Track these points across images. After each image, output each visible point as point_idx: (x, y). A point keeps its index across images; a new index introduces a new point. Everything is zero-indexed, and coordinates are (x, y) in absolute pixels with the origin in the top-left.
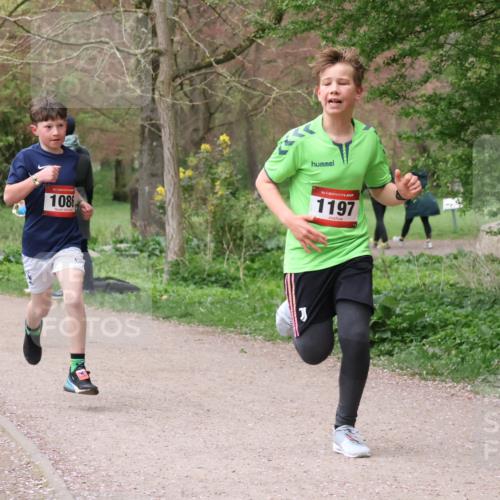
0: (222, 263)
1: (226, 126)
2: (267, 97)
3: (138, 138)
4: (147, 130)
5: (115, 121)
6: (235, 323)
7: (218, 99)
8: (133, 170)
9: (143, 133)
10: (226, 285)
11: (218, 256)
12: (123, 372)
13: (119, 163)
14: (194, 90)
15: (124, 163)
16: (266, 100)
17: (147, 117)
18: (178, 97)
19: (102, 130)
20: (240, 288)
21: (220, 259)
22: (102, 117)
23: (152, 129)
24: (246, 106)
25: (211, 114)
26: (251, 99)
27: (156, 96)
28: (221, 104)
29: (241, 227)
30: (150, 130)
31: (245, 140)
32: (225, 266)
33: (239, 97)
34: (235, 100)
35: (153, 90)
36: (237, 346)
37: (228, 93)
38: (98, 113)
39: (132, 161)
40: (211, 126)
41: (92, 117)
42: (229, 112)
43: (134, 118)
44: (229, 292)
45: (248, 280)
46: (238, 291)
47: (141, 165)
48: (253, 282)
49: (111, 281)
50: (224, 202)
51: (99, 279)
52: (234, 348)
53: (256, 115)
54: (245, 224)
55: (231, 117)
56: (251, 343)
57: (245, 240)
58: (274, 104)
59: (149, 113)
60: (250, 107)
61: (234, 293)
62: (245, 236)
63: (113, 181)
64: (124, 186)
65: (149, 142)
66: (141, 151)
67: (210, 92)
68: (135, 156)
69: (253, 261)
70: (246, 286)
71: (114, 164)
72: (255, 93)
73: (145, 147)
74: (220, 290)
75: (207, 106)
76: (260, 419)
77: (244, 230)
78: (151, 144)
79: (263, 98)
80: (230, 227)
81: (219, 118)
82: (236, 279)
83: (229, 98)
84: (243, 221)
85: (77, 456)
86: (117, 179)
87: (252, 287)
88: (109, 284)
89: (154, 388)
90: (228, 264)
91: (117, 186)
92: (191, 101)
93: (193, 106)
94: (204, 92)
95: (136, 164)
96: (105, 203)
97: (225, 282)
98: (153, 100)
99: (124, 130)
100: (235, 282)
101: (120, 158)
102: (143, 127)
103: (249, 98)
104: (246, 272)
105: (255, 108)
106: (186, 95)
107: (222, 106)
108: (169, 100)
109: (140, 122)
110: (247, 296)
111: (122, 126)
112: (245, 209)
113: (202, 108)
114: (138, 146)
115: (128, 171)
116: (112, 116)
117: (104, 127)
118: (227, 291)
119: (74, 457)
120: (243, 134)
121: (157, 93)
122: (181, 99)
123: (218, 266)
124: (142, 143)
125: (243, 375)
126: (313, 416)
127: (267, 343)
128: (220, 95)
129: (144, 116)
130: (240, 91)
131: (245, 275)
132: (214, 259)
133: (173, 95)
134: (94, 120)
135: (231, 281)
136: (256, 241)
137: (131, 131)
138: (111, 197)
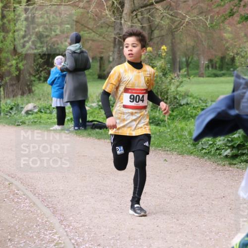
0: (156, 112)
1: (160, 38)
2: (183, 21)
3: (112, 44)
4: (117, 40)
5: (100, 35)
6: (162, 145)
7: (156, 23)
8: (109, 62)
9: (115, 41)
10: (158, 125)
11: (154, 109)
12: (100, 172)
13: (101, 58)
14: (143, 18)
15: (104, 58)
16: (182, 23)
17: (117, 33)
18: (134, 22)
19: (93, 41)
20: (165, 126)
21: (155, 110)
22: (93, 33)
23: (120, 39)
24: (172, 26)
25: (152, 31)
26: (175, 22)
27: (123, 22)
28: (158, 26)
29: (167, 93)
30: (119, 40)
31: (170, 45)
32: (158, 114)
33: (168, 21)
34: (165, 23)
35: (121, 18)
36: (162, 158)
37: (161, 20)
38: (91, 31)
39: (109, 57)
40: (152, 37)
41: (88, 34)
42: (162, 30)
43: (111, 33)
44: (159, 128)
45: (170, 121)
46: (164, 128)
47: (114, 59)
48: (173, 123)
49: (96, 123)
50: (158, 79)
51: (89, 122)
52: (161, 159)
53: (177, 31)
54: (169, 91)
55: (163, 33)
56: (170, 156)
57: (169, 100)
58: (187, 25)
59: (118, 31)
60: (173, 27)
61: (162, 129)
62: (169, 97)
63: (98, 68)
64: (104, 71)
65: (118, 47)
66: (113, 52)
67: (152, 19)
68: (111, 54)
69: (173, 111)
70: (168, 125)
71: (99, 59)
72: (176, 19)
73: (116, 49)
74: (154, 127)
75: (150, 27)
76: (173, 198)
77: (169, 94)
78: (119, 48)
79: (181, 22)
80: (161, 93)
81: (156, 33)
82: (163, 121)
83: (162, 22)
84: (168, 89)
85: (73, 217)
86: (100, 67)
87: (172, 125)
88: (94, 124)
89: (116, 181)
90: (159, 113)
91: (100, 70)
92: (141, 24)
93: (143, 27)
94: (149, 19)
95: (111, 59)
96: (94, 80)
97: (157, 122)
98: (121, 24)
99: (104, 40)
100: (163, 123)
101: (102, 55)
102: (115, 39)
103: (173, 22)
104: (169, 117)
105: (176, 28)
106: (139, 20)
107: (159, 27)
108: (129, 24)
109: (113, 36)
110: (169, 130)
111: (104, 38)
112: (170, 83)
113: (148, 27)
114: (112, 49)
115: (106, 63)
116: (99, 33)
117: (94, 38)
118: (158, 128)
119: (71, 218)
120: (170, 41)
121: (123, 19)
122: (136, 23)
123: (154, 114)
124: (114, 47)
125: (165, 173)
126: (203, 196)
127: (179, 156)
128: (157, 20)
129: (116, 32)
130: (168, 18)
131: (168, 119)
132: (152, 110)
133: (132, 21)
134: (89, 35)
135: (160, 122)
136: (175, 100)
137: (108, 41)
138: (97, 77)
